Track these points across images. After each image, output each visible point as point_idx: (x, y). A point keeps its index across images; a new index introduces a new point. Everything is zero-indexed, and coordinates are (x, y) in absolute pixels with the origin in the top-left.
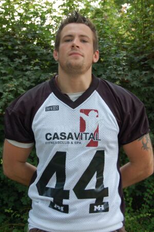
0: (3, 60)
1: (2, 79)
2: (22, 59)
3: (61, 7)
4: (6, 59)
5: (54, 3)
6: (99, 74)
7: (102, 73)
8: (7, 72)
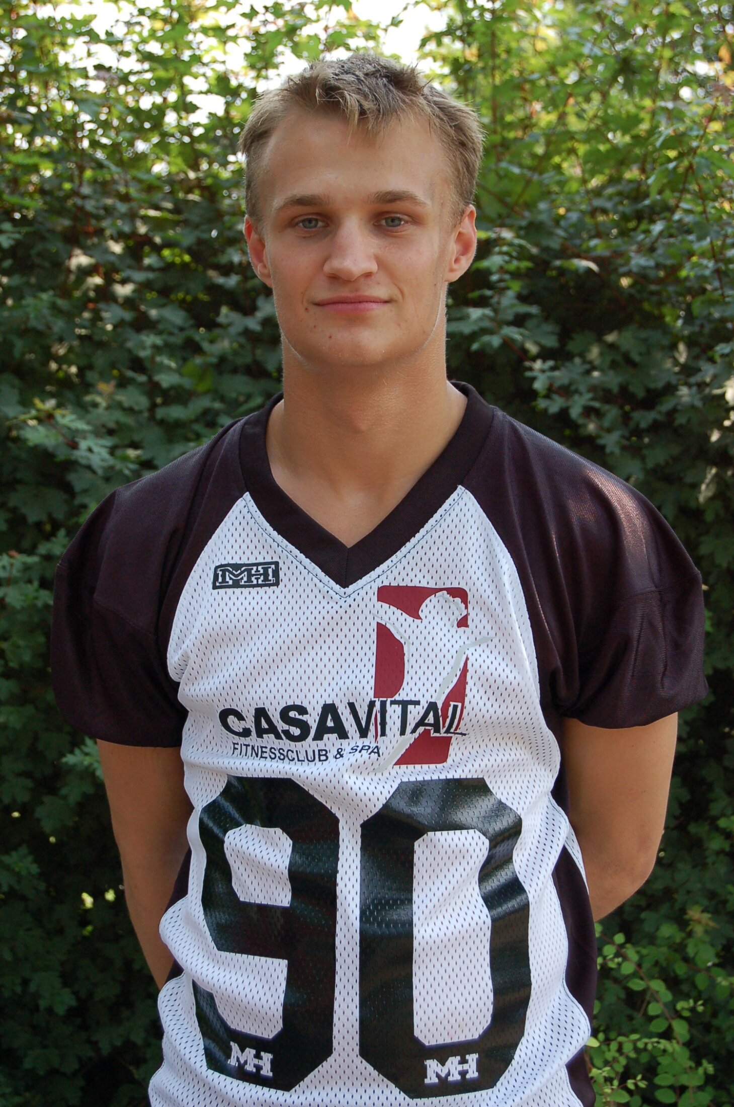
0: (158, 322)
1: (162, 423)
2: (259, 315)
3: (431, 46)
4: (175, 316)
5: (395, 22)
6: (660, 385)
7: (674, 381)
8: (187, 383)
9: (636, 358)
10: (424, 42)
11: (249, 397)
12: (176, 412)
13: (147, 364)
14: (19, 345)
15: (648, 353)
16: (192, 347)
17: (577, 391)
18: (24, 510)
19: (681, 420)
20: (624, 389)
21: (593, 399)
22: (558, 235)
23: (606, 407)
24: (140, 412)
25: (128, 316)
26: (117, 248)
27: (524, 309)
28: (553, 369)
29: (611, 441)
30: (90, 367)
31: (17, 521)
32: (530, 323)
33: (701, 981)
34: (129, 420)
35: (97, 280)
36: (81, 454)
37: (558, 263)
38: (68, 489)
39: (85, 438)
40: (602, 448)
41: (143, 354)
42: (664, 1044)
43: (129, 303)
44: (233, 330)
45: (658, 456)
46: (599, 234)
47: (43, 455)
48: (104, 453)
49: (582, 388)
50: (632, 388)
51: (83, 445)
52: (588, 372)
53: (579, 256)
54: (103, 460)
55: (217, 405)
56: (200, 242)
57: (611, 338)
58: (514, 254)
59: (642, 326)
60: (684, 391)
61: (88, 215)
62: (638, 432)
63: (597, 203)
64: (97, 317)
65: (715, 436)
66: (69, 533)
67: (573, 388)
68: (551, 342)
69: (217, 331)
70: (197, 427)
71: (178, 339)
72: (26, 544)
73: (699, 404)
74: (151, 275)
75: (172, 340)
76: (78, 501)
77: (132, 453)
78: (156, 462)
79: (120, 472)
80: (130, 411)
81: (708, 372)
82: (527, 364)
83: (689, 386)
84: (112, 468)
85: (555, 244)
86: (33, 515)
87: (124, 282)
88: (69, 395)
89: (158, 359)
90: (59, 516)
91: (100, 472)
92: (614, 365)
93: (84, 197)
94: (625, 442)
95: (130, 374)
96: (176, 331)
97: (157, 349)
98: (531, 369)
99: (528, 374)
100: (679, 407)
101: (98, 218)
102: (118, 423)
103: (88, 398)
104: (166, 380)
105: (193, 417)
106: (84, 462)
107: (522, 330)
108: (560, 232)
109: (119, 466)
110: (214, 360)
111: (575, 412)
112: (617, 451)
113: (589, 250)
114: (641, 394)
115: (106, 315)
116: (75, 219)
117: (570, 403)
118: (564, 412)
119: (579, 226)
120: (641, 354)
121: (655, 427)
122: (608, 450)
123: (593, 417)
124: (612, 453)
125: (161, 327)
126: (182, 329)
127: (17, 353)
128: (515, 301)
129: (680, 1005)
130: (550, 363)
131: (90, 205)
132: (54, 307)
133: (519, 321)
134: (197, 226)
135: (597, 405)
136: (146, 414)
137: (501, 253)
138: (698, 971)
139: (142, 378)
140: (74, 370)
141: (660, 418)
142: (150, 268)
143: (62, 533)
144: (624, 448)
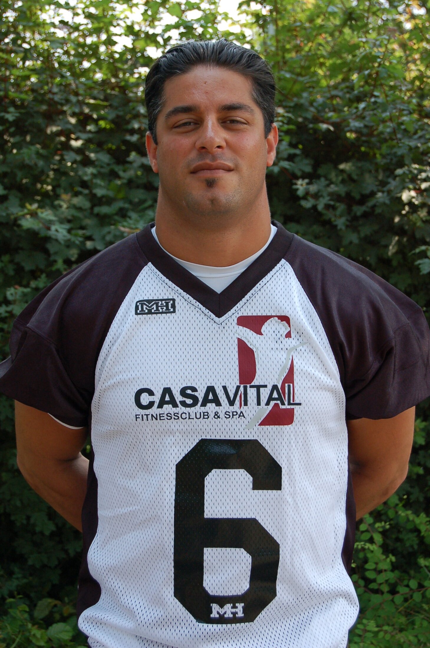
9: (355, 177)
10: (241, 5)
11: (144, 201)
12: (104, 210)
13: (89, 184)
14: (19, 174)
15: (362, 174)
16: (114, 175)
17: (322, 196)
18: (23, 264)
19: (378, 211)
20: (348, 194)
21: (330, 200)
22: (311, 111)
23: (338, 204)
24: (85, 210)
25: (79, 158)
26: (73, 121)
27: (293, 151)
28: (308, 184)
29: (341, 222)
30: (59, 186)
31: (19, 269)
32: (297, 159)
33: (391, 513)
34: (79, 215)
35: (63, 139)
36: (52, 233)
37: (311, 126)
38: (46, 252)
39: (54, 224)
40: (336, 226)
41: (86, 178)
42: (368, 545)
43: (79, 151)
44: (135, 165)
45: (366, 230)
46: (334, 110)
47: (32, 234)
48: (65, 232)
49: (325, 194)
50: (353, 194)
51: (53, 228)
52: (328, 185)
53: (323, 122)
54: (64, 236)
55: (127, 206)
56: (118, 117)
57: (342, 166)
58: (285, 121)
59: (359, 160)
60: (380, 195)
61: (57, 103)
62: (355, 218)
63: (334, 93)
64: (62, 159)
65: (397, 220)
66: (48, 276)
67: (320, 194)
68: (308, 169)
69: (127, 166)
70: (116, 218)
71: (105, 170)
72: (24, 282)
73: (387, 202)
74: (90, 136)
75: (103, 170)
76: (52, 258)
77: (81, 232)
78: (94, 237)
79: (74, 242)
80: (80, 209)
81: (393, 184)
82: (294, 181)
83: (383, 192)
84: (69, 240)
85: (309, 116)
86: (28, 266)
87: (76, 139)
88: (48, 201)
89: (95, 181)
90: (42, 267)
91: (62, 242)
92: (343, 181)
93: (54, 94)
94: (348, 223)
95: (80, 189)
96: (105, 166)
97: (94, 176)
98: (296, 184)
99: (294, 187)
100: (378, 204)
101: (62, 105)
102: (73, 216)
103: (56, 203)
104: (99, 192)
105: (114, 212)
106: (54, 237)
107: (291, 163)
108: (312, 109)
109: (73, 239)
110: (125, 181)
111: (320, 207)
112: (344, 228)
113: (329, 118)
114: (357, 197)
115: (66, 157)
116: (49, 105)
117: (318, 202)
118: (314, 207)
119: (324, 105)
120: (357, 175)
121: (365, 215)
122: (339, 228)
123: (331, 210)
124: (341, 229)
125: (96, 163)
126: (108, 165)
127: (18, 179)
128: (287, 147)
129: (377, 525)
130: (306, 181)
131: (57, 98)
132: (38, 153)
133: (291, 158)
134: (116, 108)
135: (332, 203)
136: (89, 211)
137: (278, 121)
138: (390, 508)
139: (86, 191)
140: (50, 188)
141: (367, 210)
142: (90, 132)
143: (44, 276)
144: (347, 226)
